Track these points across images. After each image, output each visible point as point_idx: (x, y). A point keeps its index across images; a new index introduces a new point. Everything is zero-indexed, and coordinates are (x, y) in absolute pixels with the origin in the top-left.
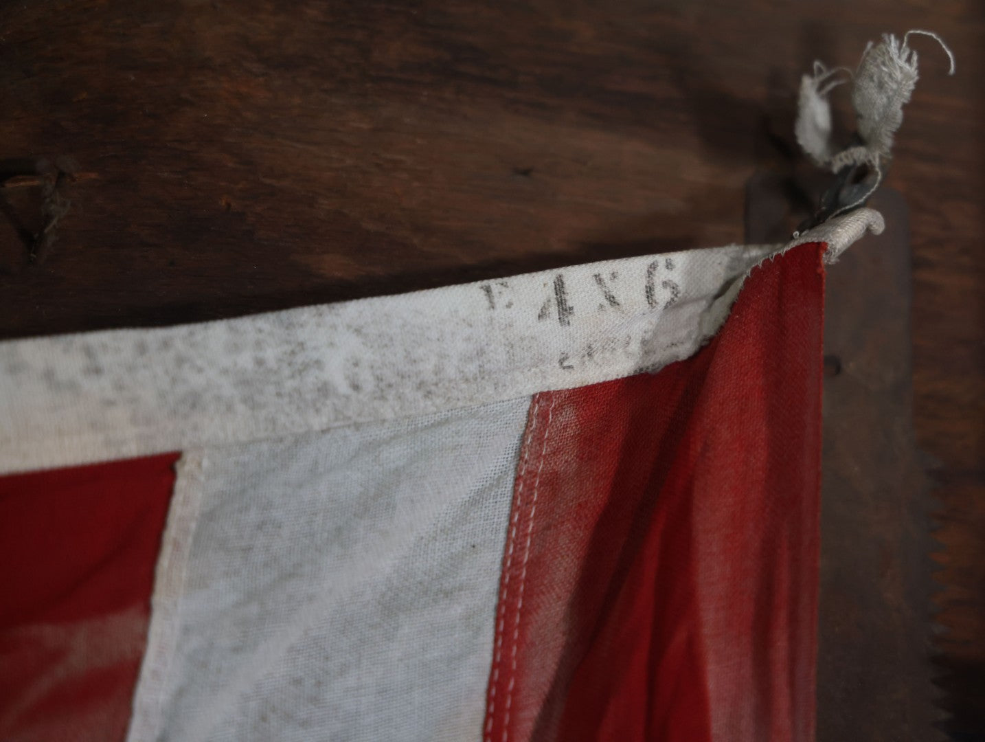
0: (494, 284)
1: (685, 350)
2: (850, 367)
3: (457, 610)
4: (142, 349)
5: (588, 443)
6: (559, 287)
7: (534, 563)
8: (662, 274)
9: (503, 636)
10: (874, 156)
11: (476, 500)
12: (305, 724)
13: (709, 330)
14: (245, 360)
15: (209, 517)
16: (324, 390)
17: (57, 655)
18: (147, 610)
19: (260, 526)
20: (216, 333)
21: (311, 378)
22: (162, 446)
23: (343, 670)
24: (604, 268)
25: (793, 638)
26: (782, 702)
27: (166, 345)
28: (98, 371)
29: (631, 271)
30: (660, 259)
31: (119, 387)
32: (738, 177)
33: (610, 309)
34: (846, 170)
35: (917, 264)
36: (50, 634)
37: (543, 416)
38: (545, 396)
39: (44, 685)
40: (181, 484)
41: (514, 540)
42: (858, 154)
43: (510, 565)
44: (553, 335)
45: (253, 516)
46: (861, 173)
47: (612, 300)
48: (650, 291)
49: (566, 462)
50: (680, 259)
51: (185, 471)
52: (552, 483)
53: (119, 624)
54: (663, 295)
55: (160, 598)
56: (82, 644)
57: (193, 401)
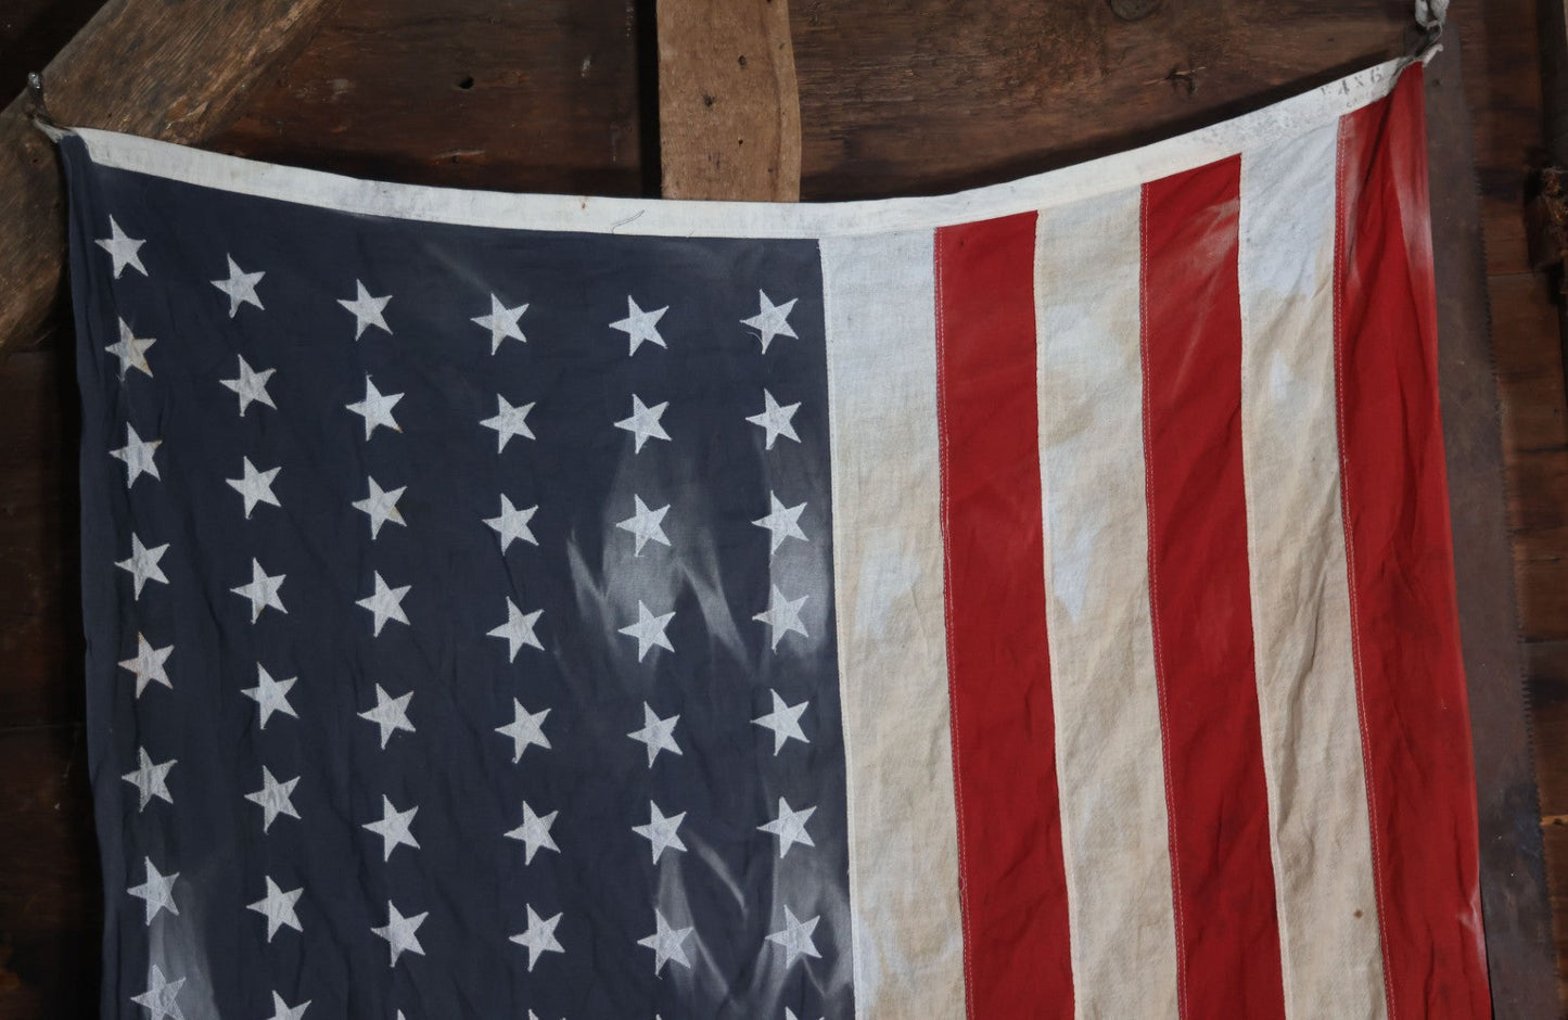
0: (1324, 87)
1: (1385, 93)
2: (1442, 82)
3: (1324, 183)
4: (1227, 127)
5: (1358, 127)
6: (1344, 83)
7: (1346, 167)
8: (1376, 73)
9: (1339, 188)
10: (1440, 22)
11: (1327, 151)
12: (1286, 221)
13: (1392, 86)
14: (1255, 124)
15: (1252, 169)
16: (1279, 128)
17: (1218, 214)
18: (1239, 199)
19: (1266, 170)
20: (1246, 118)
21: (1275, 125)
22: (1236, 152)
23: (1294, 205)
24: (1357, 74)
25: (1422, 182)
26: (1420, 195)
27: (1233, 124)
28: (1216, 135)
29: (1365, 74)
30: (1375, 68)
31: (1222, 138)
32: (1400, 27)
33: (1361, 87)
34: (1431, 28)
35: (1463, 43)
36: (1214, 208)
37: (1344, 122)
38: (1344, 116)
39: (1216, 222)
40: (1243, 162)
41: (1339, 161)
42: (1434, 23)
43: (1338, 168)
44: (1345, 98)
45: (1263, 168)
46: (1436, 29)
47: (1361, 84)
48: (1372, 79)
49: (1352, 134)
50: (1381, 66)
51: (1243, 157)
52: (1348, 141)
53: (1232, 203)
54: (1376, 79)
55: (1241, 195)
56: (1223, 210)
57: (1243, 139)
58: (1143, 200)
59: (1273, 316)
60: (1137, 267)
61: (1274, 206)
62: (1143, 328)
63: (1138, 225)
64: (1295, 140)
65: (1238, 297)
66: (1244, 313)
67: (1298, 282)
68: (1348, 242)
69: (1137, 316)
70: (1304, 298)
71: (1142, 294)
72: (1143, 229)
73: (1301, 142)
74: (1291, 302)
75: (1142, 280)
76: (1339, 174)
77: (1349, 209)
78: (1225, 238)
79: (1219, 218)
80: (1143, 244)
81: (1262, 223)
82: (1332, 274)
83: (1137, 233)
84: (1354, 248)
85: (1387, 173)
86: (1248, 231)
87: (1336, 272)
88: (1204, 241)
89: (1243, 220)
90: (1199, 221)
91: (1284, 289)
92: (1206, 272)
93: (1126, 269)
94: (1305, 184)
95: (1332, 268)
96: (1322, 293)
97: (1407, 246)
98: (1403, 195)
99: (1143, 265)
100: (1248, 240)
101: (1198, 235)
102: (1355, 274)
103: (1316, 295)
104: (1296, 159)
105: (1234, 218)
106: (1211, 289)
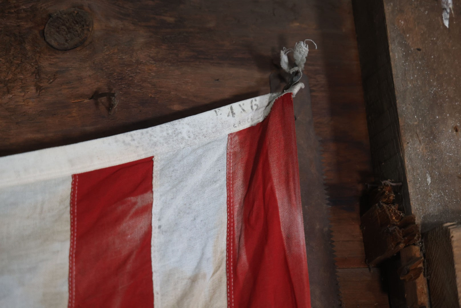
0: (217, 110)
1: (261, 120)
2: (298, 118)
3: (218, 185)
4: (142, 134)
5: (242, 143)
6: (231, 108)
7: (234, 173)
8: (254, 103)
9: (229, 190)
10: (300, 69)
11: (218, 160)
12: (188, 213)
13: (266, 114)
14: (165, 134)
15: (162, 170)
16: (183, 138)
17: (135, 204)
18: (152, 192)
19: (173, 171)
20: (158, 128)
21: (180, 136)
22: (149, 155)
23: (195, 201)
24: (241, 103)
25: (294, 183)
26: (293, 198)
27: (147, 132)
28: (134, 140)
29: (246, 103)
30: (253, 99)
31: (139, 143)
32: (267, 75)
33: (243, 112)
34: (293, 73)
35: (311, 91)
36: (133, 199)
37: (231, 139)
38: (231, 134)
39: (134, 210)
40: (155, 163)
41: (228, 169)
42: (296, 69)
43: (228, 173)
44: (232, 120)
45: (171, 169)
46: (297, 73)
47: (244, 110)
48: (252, 107)
49: (237, 149)
50: (258, 98)
51: (155, 159)
52: (235, 154)
53: (147, 195)
54: (255, 107)
55: (154, 189)
56: (140, 201)
57: (155, 144)
58: (73, 188)
59: (179, 292)
60: (67, 245)
61: (179, 201)
62: (71, 298)
63: (69, 209)
64: (194, 150)
65: (151, 274)
66: (156, 288)
67: (199, 263)
68: (237, 234)
69: (65, 288)
70: (204, 276)
71: (71, 268)
72: (72, 213)
73: (200, 152)
74: (194, 280)
75: (71, 256)
76: (228, 179)
77: (237, 207)
78: (141, 224)
79: (136, 207)
80: (72, 225)
81: (170, 214)
82: (225, 259)
83: (67, 216)
84: (243, 236)
85: (267, 178)
86: (159, 220)
87: (228, 256)
88: (124, 226)
89: (155, 210)
90: (120, 208)
91: (188, 270)
92: (125, 252)
93: (57, 246)
94: (203, 185)
95: (225, 254)
96: (218, 272)
97: (284, 236)
98: (280, 194)
99: (72, 243)
100: (160, 227)
101: (119, 219)
102: (244, 257)
103: (214, 274)
104: (197, 163)
105: (148, 208)
106: (129, 267)
